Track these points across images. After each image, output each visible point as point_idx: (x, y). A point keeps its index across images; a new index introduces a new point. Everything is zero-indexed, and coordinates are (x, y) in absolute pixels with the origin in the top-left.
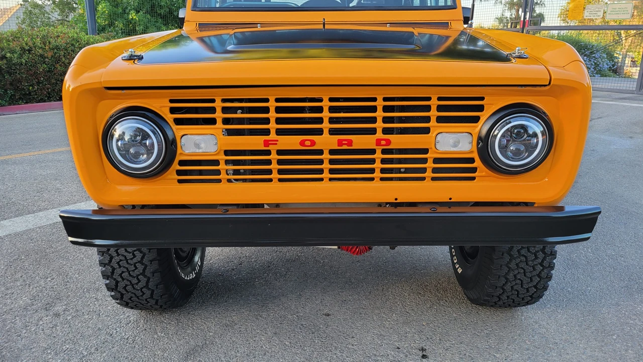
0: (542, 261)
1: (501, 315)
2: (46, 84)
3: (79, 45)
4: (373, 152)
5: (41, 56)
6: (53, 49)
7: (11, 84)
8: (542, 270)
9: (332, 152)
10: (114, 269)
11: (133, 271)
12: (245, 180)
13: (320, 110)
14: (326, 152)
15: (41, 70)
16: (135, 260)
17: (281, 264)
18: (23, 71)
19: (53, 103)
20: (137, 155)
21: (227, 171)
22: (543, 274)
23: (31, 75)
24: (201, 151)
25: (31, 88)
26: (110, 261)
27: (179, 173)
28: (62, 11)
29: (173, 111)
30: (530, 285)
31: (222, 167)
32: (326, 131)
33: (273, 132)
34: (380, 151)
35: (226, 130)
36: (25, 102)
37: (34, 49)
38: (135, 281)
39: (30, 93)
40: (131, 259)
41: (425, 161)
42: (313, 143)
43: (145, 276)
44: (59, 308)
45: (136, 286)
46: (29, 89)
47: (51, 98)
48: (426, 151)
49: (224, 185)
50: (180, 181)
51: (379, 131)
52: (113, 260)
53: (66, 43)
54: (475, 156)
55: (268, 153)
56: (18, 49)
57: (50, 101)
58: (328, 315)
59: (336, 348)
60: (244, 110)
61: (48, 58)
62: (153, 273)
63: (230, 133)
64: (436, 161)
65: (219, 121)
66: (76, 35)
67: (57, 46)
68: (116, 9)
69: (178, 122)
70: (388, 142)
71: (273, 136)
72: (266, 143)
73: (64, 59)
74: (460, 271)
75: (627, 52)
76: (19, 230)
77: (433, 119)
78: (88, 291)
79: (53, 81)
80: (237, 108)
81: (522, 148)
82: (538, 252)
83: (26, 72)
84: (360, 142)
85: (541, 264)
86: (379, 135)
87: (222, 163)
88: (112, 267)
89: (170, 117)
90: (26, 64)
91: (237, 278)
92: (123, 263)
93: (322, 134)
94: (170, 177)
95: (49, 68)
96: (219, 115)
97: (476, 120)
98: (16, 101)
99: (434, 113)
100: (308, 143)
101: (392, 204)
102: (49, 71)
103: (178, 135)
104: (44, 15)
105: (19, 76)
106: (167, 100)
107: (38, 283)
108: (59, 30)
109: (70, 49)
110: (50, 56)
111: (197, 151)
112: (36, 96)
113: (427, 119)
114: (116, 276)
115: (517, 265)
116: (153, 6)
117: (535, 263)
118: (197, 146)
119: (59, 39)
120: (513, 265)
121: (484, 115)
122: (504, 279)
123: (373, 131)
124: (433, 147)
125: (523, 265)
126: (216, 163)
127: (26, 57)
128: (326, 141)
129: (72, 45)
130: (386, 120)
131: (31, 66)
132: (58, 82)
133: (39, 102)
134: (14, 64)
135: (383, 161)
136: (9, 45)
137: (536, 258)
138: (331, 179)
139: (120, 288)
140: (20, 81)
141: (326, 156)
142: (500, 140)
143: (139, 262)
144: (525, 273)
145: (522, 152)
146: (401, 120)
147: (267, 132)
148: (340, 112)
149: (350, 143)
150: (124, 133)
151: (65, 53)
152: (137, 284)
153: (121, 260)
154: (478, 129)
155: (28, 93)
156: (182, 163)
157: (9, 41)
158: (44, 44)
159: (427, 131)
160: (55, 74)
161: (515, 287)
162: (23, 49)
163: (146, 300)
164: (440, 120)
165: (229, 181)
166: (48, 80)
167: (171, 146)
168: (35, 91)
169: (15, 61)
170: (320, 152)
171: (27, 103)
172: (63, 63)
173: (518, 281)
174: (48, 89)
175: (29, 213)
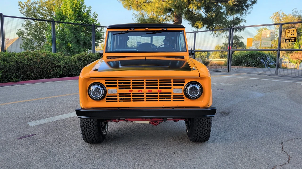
0: (207, 125)
1: (199, 144)
2: (36, 72)
3: (50, 57)
4: (157, 93)
5: (36, 62)
6: (40, 59)
7: (23, 73)
8: (208, 128)
9: (147, 93)
10: (85, 128)
11: (90, 128)
12: (123, 101)
13: (143, 83)
14: (145, 93)
15: (35, 67)
16: (91, 125)
17: (132, 132)
18: (28, 67)
19: (38, 80)
20: (97, 94)
21: (119, 98)
22: (208, 129)
23: (31, 69)
24: (113, 93)
25: (30, 74)
26: (84, 126)
27: (107, 99)
28: (39, 42)
29: (106, 83)
30: (205, 133)
31: (118, 97)
32: (145, 88)
33: (131, 88)
34: (159, 93)
35: (119, 88)
36: (27, 79)
37: (33, 59)
38: (90, 132)
39: (30, 76)
40: (90, 125)
41: (171, 96)
42: (142, 91)
43: (93, 130)
44: (63, 143)
45: (90, 133)
46: (29, 75)
47: (38, 78)
48: (171, 93)
49: (118, 102)
50: (107, 101)
51: (159, 88)
52: (85, 125)
53: (45, 57)
54: (183, 94)
55: (130, 94)
56: (27, 59)
57: (37, 79)
58: (147, 145)
59: (149, 152)
60: (124, 83)
61: (38, 62)
62: (96, 129)
63: (120, 89)
64: (174, 96)
65: (118, 86)
66: (49, 53)
67: (42, 58)
68: (63, 42)
69: (107, 86)
70: (161, 91)
71: (131, 89)
72: (130, 91)
73: (44, 63)
74: (188, 132)
75: (282, 57)
76: (42, 123)
77: (172, 85)
78: (71, 139)
79: (39, 71)
80: (122, 82)
81: (195, 92)
82: (206, 122)
83: (29, 68)
84: (154, 91)
85: (207, 126)
86: (159, 89)
87: (118, 96)
88: (84, 127)
89: (105, 85)
90: (29, 65)
91: (118, 136)
92: (88, 126)
93: (144, 89)
94: (104, 100)
95: (38, 66)
96: (118, 84)
97: (183, 85)
98: (24, 79)
99: (172, 84)
100: (140, 91)
101: (162, 107)
102: (38, 68)
103: (107, 89)
104: (31, 44)
105: (26, 70)
106: (105, 80)
107: (54, 137)
108: (43, 51)
109: (47, 59)
110: (39, 62)
111: (112, 93)
112: (32, 77)
113: (171, 85)
114: (85, 130)
115: (200, 126)
116: (78, 40)
117: (205, 126)
118: (112, 92)
119: (43, 55)
120: (199, 126)
121: (185, 84)
122: (197, 131)
123: (157, 88)
124: (172, 92)
125: (202, 126)
126: (116, 96)
127: (29, 62)
128: (145, 91)
129: (48, 57)
130: (160, 85)
131: (31, 65)
132: (41, 72)
133: (33, 80)
134: (25, 65)
135: (160, 96)
136: (23, 57)
137: (205, 124)
138: (146, 101)
139: (86, 134)
140: (26, 71)
141: (145, 95)
142: (189, 90)
143: (92, 126)
144: (203, 129)
145: (195, 93)
146: (164, 85)
147: (130, 88)
148: (148, 83)
149: (151, 91)
150: (93, 89)
151: (45, 60)
152: (91, 133)
153: (87, 125)
154: (183, 88)
155: (29, 76)
156: (108, 96)
157: (23, 56)
158: (37, 57)
159: (171, 88)
160: (40, 68)
161: (201, 133)
162: (29, 59)
163: (93, 138)
164: (174, 85)
165: (120, 101)
166: (37, 71)
167: (105, 92)
168: (32, 75)
169: (25, 63)
170: (143, 93)
171: (28, 80)
172: (44, 64)
173: (201, 131)
174: (37, 74)
175: (44, 118)
